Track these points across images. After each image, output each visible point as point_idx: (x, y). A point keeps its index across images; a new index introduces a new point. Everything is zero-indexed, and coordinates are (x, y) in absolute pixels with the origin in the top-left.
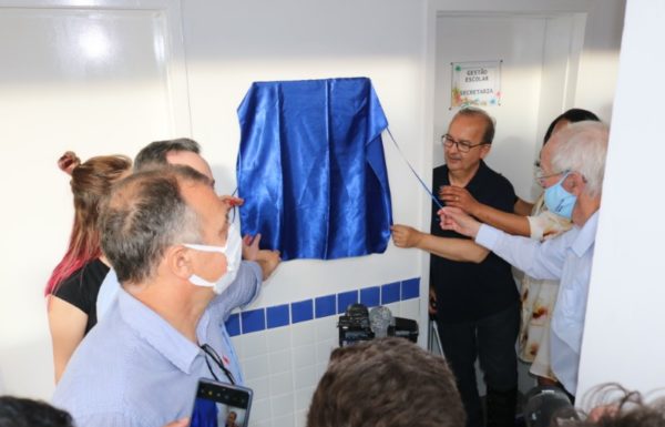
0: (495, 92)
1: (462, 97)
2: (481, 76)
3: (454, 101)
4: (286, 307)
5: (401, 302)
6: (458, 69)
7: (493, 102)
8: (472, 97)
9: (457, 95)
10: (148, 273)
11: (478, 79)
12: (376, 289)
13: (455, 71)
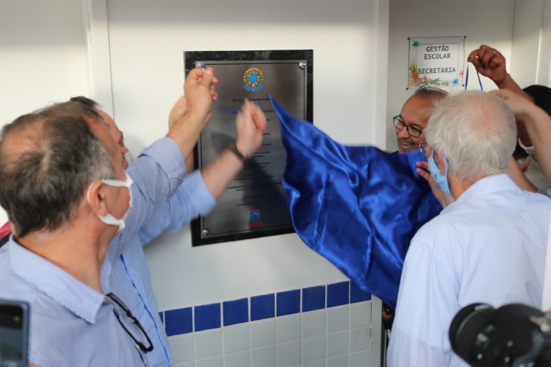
0: (458, 71)
1: (421, 76)
2: (442, 53)
3: (412, 79)
4: (217, 306)
5: (350, 305)
6: (416, 44)
7: (455, 82)
8: (432, 77)
9: (415, 73)
10: (68, 217)
11: (439, 57)
12: (321, 289)
13: (412, 47)
